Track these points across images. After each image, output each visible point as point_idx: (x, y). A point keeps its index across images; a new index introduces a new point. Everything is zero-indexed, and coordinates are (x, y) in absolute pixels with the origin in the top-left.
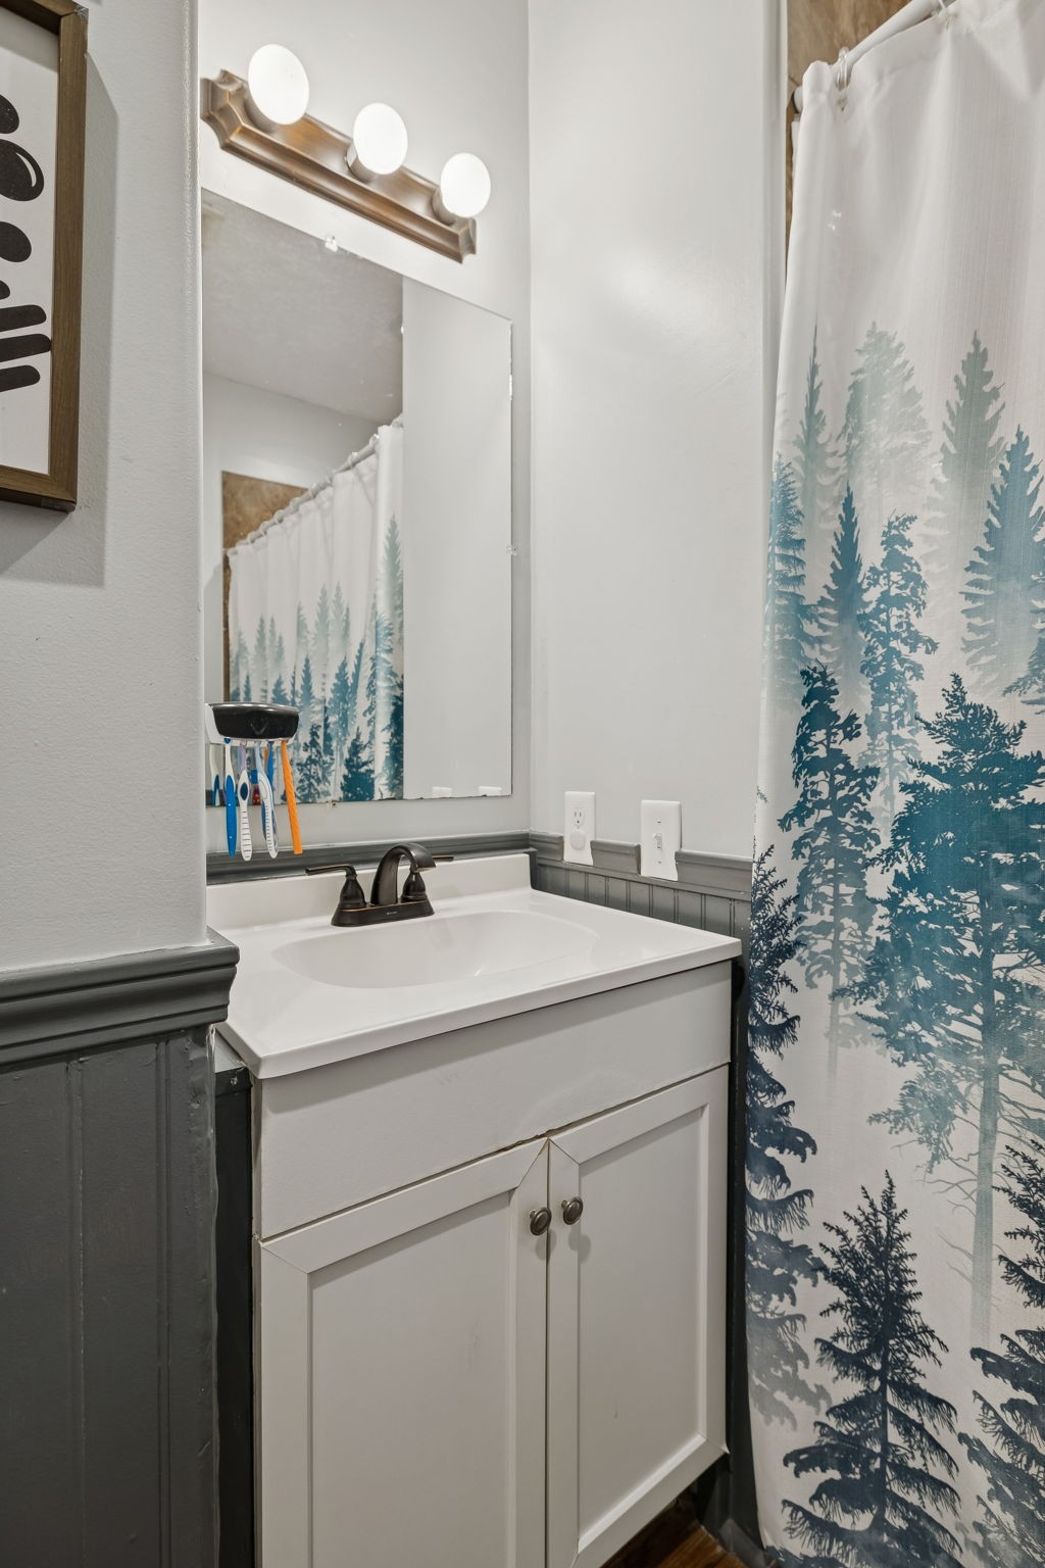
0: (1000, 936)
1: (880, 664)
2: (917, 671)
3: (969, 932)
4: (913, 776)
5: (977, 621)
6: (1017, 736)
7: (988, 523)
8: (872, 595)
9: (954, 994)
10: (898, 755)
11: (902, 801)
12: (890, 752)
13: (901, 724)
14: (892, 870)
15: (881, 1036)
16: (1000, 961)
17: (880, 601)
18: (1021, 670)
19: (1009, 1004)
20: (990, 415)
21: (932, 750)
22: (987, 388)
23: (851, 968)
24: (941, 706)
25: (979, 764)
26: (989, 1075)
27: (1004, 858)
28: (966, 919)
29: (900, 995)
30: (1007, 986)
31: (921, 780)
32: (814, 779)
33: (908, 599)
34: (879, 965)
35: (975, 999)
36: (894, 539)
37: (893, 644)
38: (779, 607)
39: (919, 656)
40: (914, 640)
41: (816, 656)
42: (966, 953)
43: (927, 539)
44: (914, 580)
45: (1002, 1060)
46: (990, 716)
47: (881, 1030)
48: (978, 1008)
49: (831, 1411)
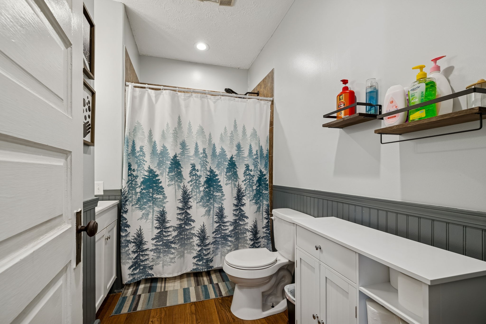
0: (154, 193)
1: (139, 163)
2: (144, 164)
3: (151, 193)
4: (144, 177)
5: (152, 160)
6: (156, 172)
7: (152, 149)
8: (138, 154)
9: (149, 201)
10: (141, 174)
11: (142, 180)
12: (140, 174)
13: (142, 170)
14: (140, 188)
15: (139, 209)
16: (154, 196)
17: (139, 155)
18: (156, 165)
19: (155, 200)
20: (152, 137)
21: (146, 174)
22: (152, 134)
23: (135, 201)
24: (148, 169)
25: (152, 175)
26: (153, 208)
27: (154, 185)
28: (150, 192)
29: (142, 203)
30: (155, 198)
31: (145, 177)
32: (129, 177)
33: (143, 156)
34: (139, 200)
35: (152, 200)
36: (141, 148)
37: (141, 161)
38: (127, 154)
39: (145, 163)
40: (144, 161)
41: (129, 161)
42: (151, 196)
43: (146, 149)
44: (144, 153)
45: (155, 206)
46: (153, 170)
47: (139, 208)
48: (152, 201)
49: (134, 259)
